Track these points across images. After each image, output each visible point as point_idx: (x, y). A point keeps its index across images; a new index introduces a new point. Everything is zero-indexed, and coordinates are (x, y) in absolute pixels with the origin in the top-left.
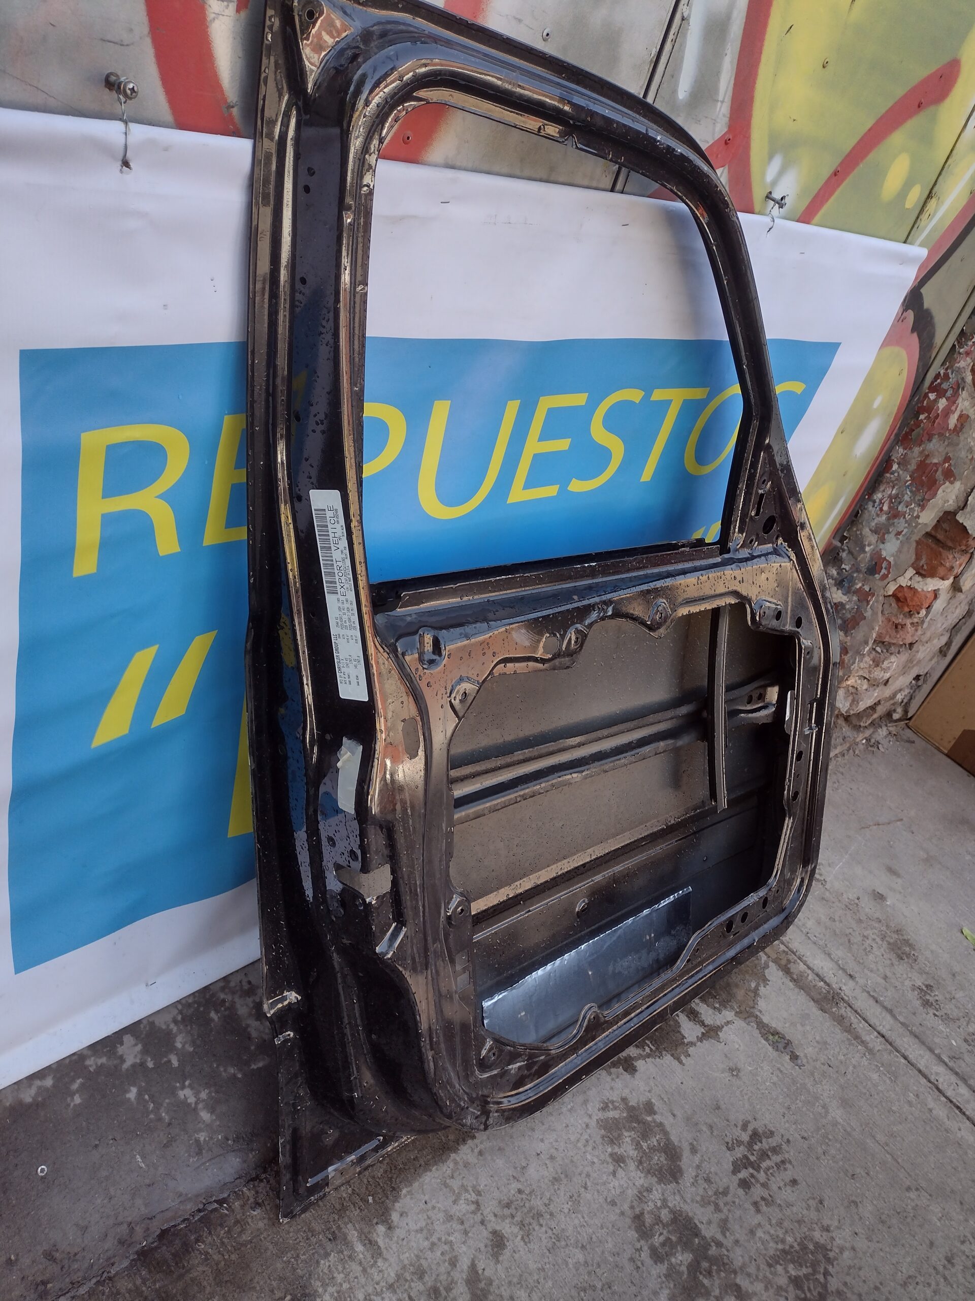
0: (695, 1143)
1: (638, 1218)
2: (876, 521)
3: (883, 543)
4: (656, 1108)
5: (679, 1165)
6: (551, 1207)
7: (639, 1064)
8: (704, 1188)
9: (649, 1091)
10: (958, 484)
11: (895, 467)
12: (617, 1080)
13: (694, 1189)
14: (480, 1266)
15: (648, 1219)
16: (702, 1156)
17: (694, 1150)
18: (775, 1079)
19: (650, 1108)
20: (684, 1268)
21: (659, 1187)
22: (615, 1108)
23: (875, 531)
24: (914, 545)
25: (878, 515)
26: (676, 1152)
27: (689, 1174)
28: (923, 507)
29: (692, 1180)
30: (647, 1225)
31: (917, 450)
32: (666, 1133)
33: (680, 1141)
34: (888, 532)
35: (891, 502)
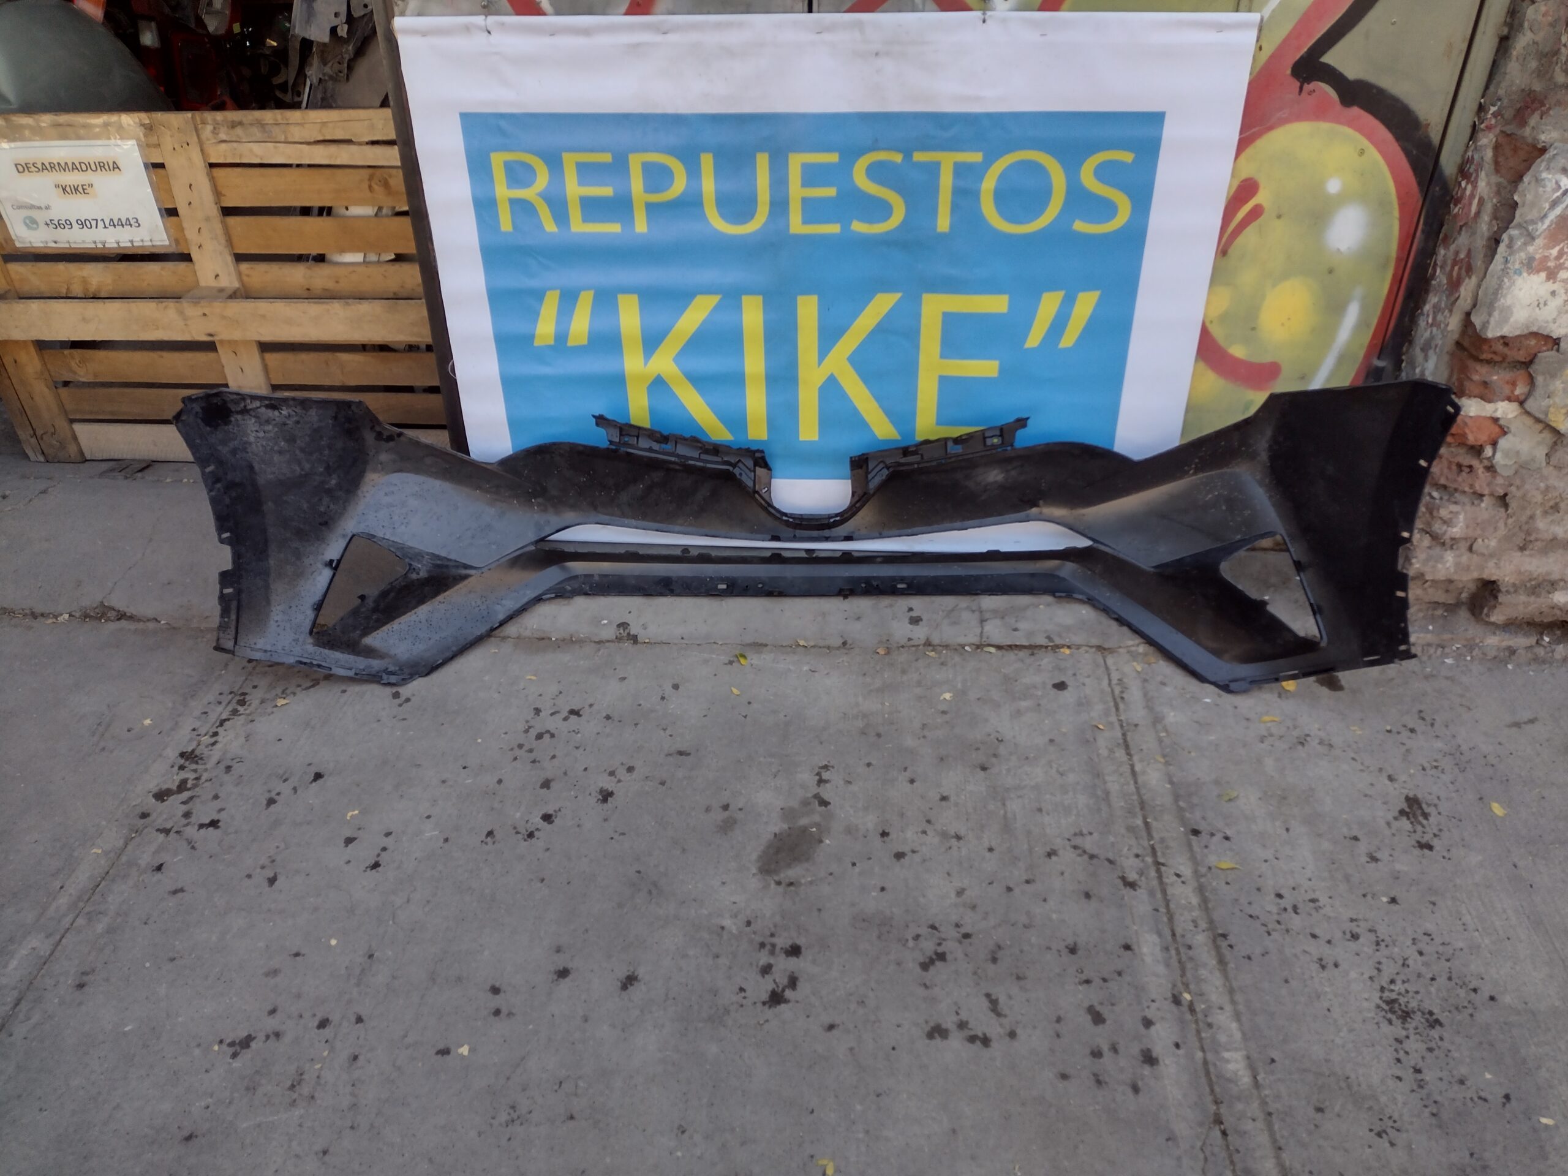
2: (1424, 338)
3: (1427, 361)
10: (1474, 280)
11: (1438, 271)
23: (1422, 350)
24: (1446, 358)
25: (1426, 330)
28: (1451, 311)
31: (1453, 247)
34: (1431, 348)
35: (1434, 312)
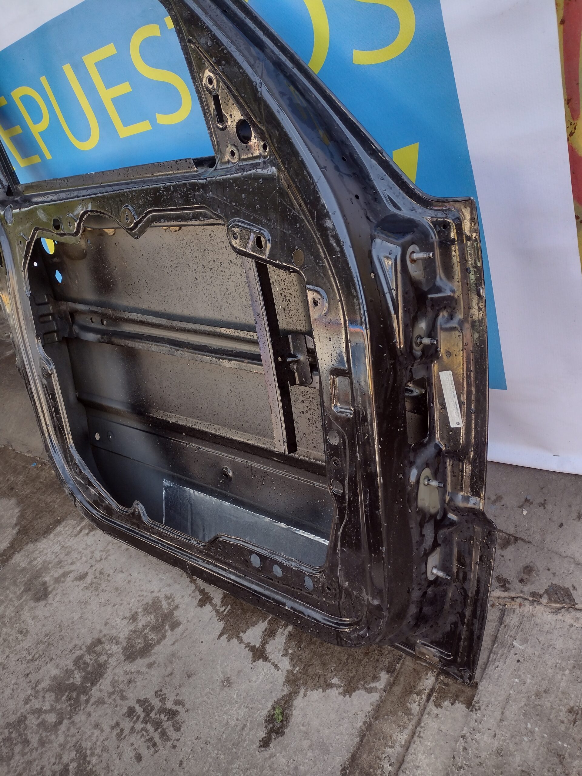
0: (156, 665)
1: (99, 642)
4: (176, 629)
5: (137, 658)
6: (102, 593)
7: (208, 607)
8: (124, 681)
9: (188, 621)
12: (190, 597)
13: (122, 673)
14: (71, 575)
15: (98, 648)
16: (147, 673)
17: (150, 666)
18: (233, 723)
19: (175, 625)
20: (72, 680)
21: (120, 649)
22: (169, 604)
26: (146, 653)
27: (132, 667)
29: (128, 670)
30: (96, 649)
32: (159, 642)
33: (155, 654)
